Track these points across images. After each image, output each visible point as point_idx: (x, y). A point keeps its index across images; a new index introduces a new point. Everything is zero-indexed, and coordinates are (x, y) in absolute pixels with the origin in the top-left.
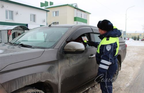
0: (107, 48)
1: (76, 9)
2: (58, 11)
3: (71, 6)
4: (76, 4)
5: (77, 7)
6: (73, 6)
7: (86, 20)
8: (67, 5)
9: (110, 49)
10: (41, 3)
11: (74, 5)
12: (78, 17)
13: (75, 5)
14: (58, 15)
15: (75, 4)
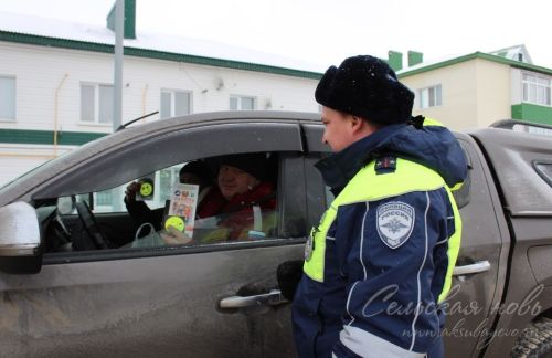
0: (382, 221)
1: (518, 71)
2: (439, 87)
3: (498, 59)
4: (523, 47)
5: (524, 61)
6: (507, 57)
8: (476, 56)
9: (403, 232)
11: (512, 55)
12: (526, 102)
13: (517, 51)
14: (439, 103)
15: (517, 47)
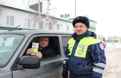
7: (95, 28)
10: (61, 15)
